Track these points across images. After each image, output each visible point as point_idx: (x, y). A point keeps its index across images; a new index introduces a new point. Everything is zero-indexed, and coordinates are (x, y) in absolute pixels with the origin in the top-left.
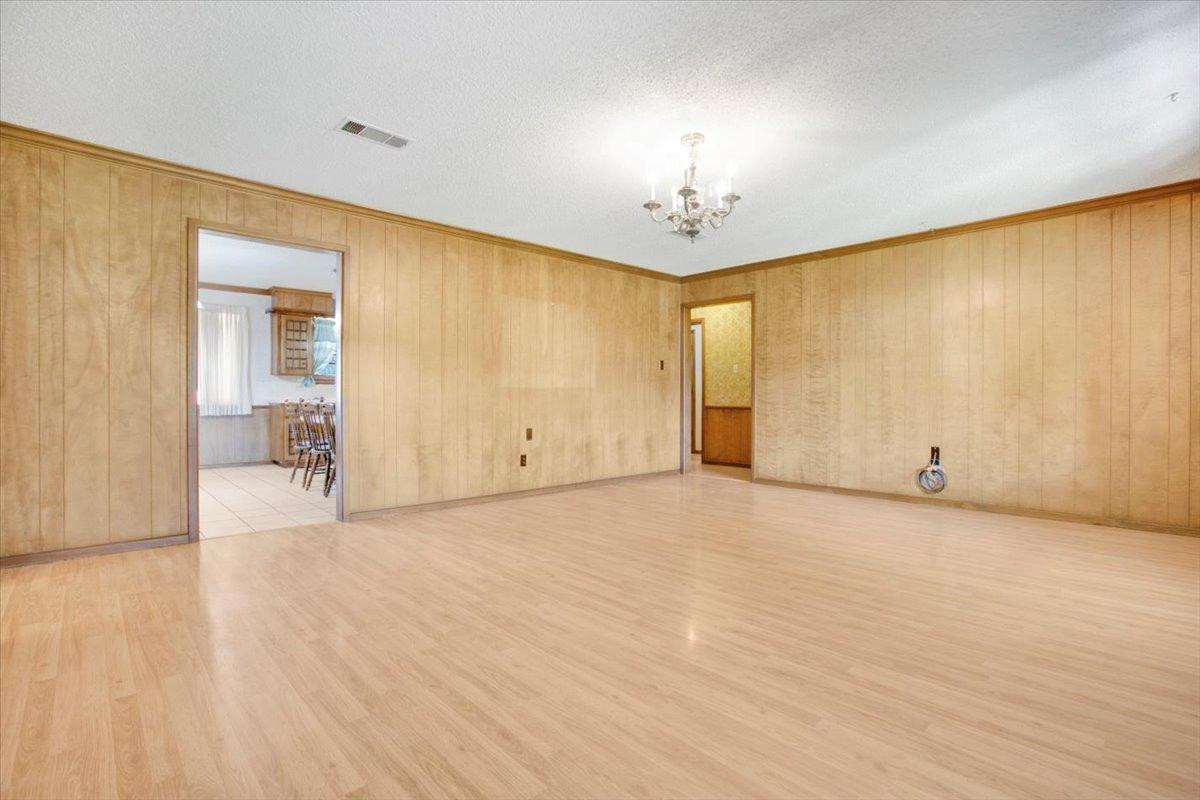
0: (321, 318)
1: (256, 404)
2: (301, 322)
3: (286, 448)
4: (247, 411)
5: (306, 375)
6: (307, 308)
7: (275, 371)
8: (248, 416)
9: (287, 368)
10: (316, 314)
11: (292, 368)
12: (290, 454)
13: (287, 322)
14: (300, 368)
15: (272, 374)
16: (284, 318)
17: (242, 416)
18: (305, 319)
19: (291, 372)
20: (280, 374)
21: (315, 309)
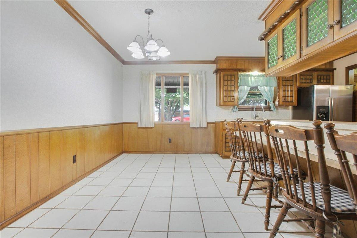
0: (242, 73)
1: (209, 122)
2: (231, 75)
3: (224, 147)
4: (205, 125)
5: (234, 106)
6: (234, 67)
7: (218, 104)
8: (205, 128)
9: (225, 102)
10: (240, 70)
11: (227, 101)
12: (226, 151)
13: (224, 75)
14: (231, 102)
15: (217, 106)
16: (222, 74)
17: (203, 128)
18: (233, 73)
19: (227, 104)
20: (220, 105)
21: (239, 67)
